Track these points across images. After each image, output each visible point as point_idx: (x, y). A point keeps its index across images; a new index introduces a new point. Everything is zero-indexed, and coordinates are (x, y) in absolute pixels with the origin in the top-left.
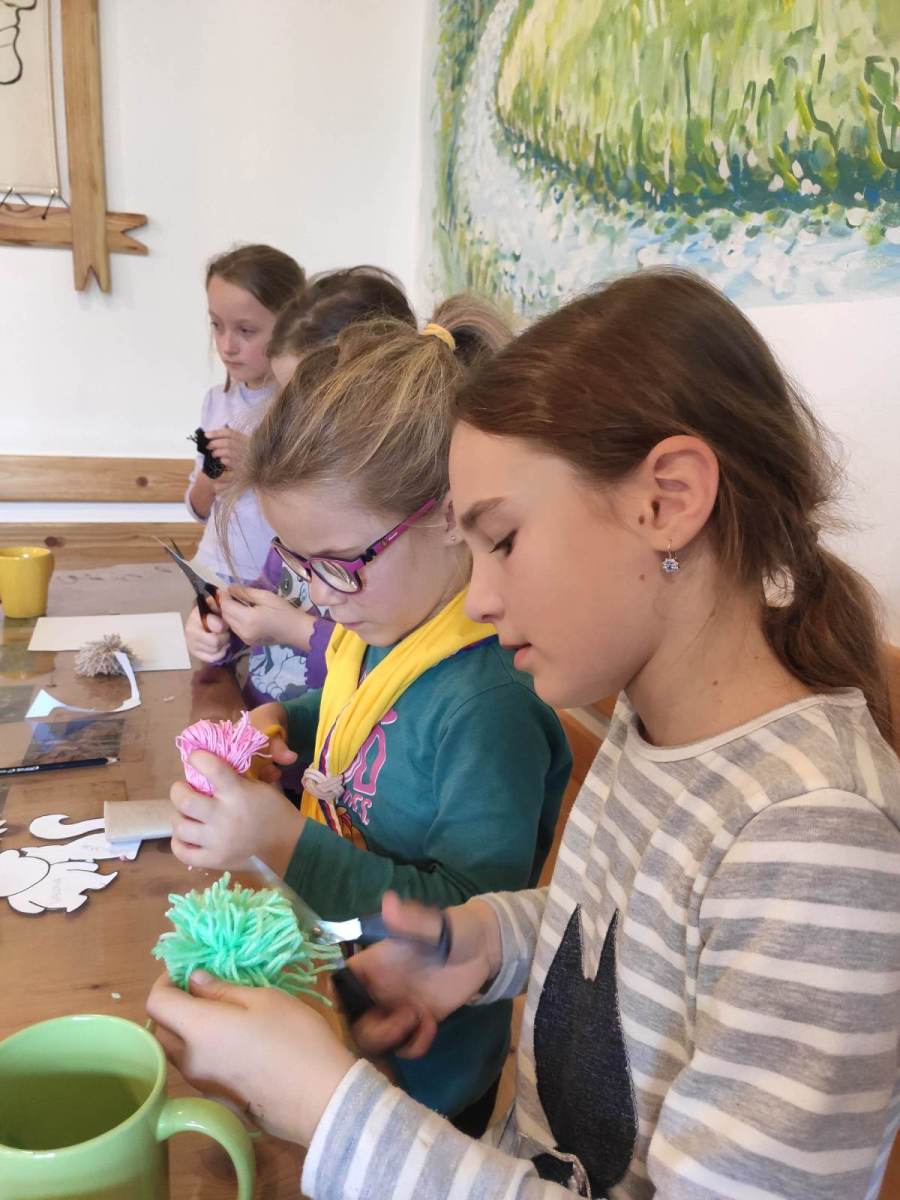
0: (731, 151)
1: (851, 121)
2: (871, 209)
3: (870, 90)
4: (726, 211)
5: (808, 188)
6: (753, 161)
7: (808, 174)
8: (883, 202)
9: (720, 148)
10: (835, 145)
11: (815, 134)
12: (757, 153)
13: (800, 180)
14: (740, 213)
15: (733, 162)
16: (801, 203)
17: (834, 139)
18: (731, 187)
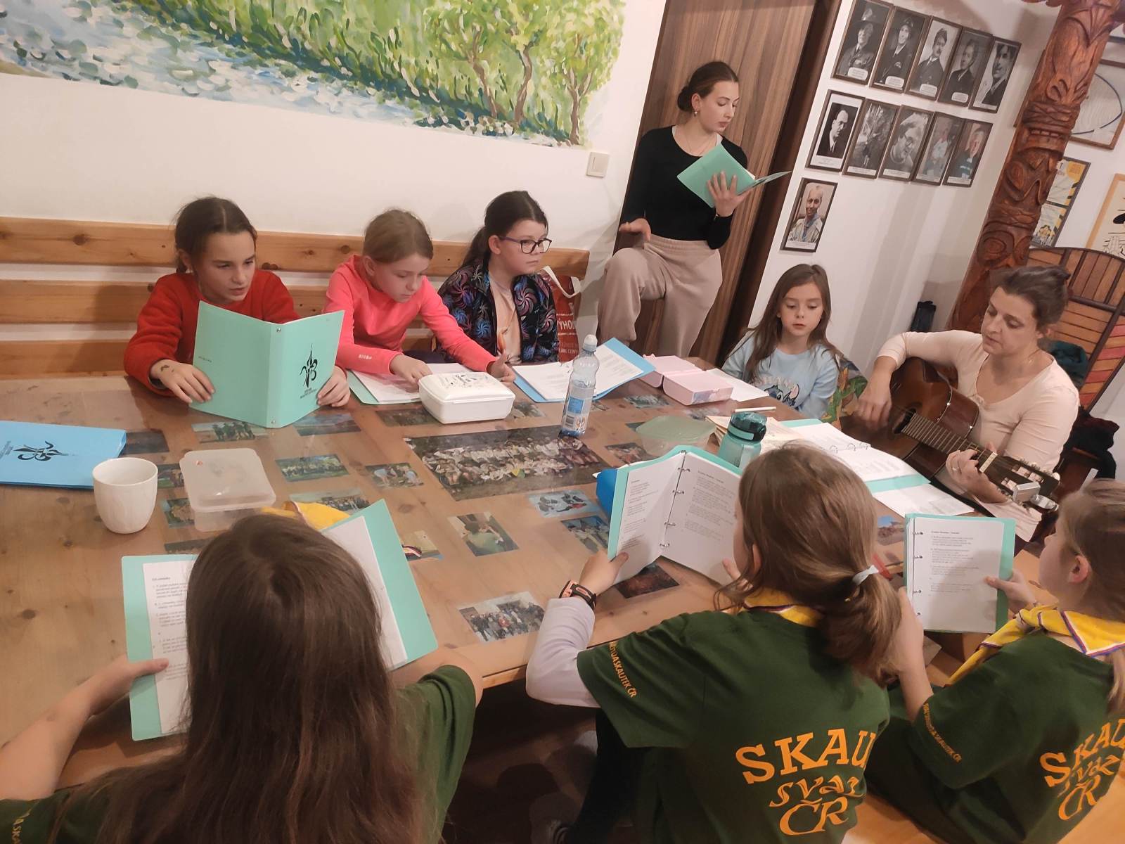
0: (291, 34)
1: (364, 53)
2: (378, 90)
3: (373, 45)
4: (291, 64)
5: (344, 71)
6: (307, 46)
7: (344, 65)
8: (383, 90)
9: (282, 30)
10: (358, 59)
11: (346, 50)
12: (310, 43)
13: (341, 67)
14: (302, 68)
15: (294, 42)
16: (342, 77)
17: (358, 57)
18: (294, 54)
